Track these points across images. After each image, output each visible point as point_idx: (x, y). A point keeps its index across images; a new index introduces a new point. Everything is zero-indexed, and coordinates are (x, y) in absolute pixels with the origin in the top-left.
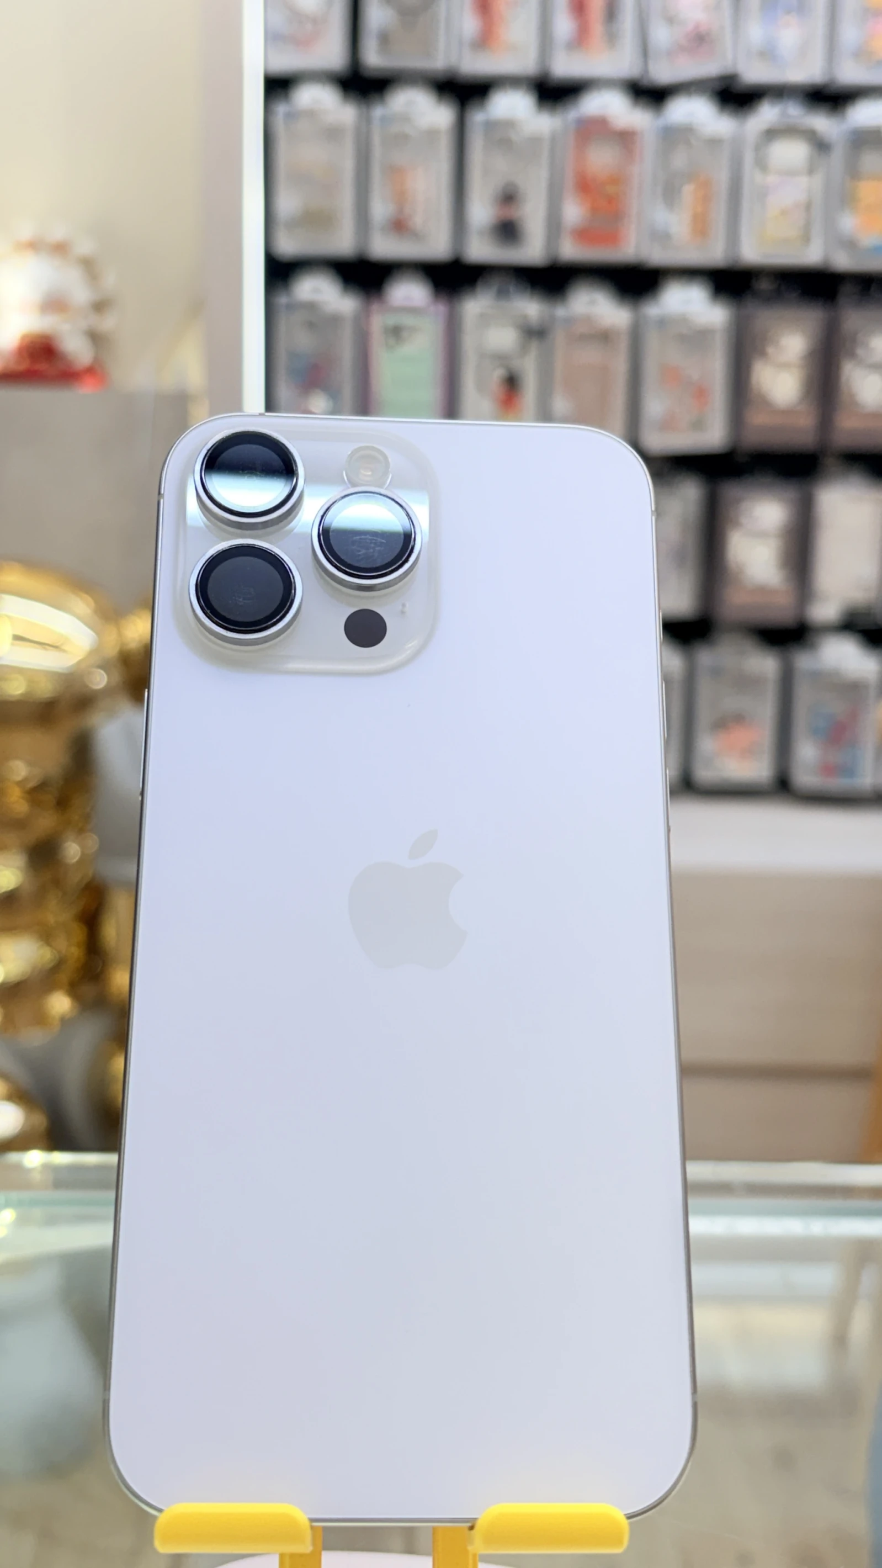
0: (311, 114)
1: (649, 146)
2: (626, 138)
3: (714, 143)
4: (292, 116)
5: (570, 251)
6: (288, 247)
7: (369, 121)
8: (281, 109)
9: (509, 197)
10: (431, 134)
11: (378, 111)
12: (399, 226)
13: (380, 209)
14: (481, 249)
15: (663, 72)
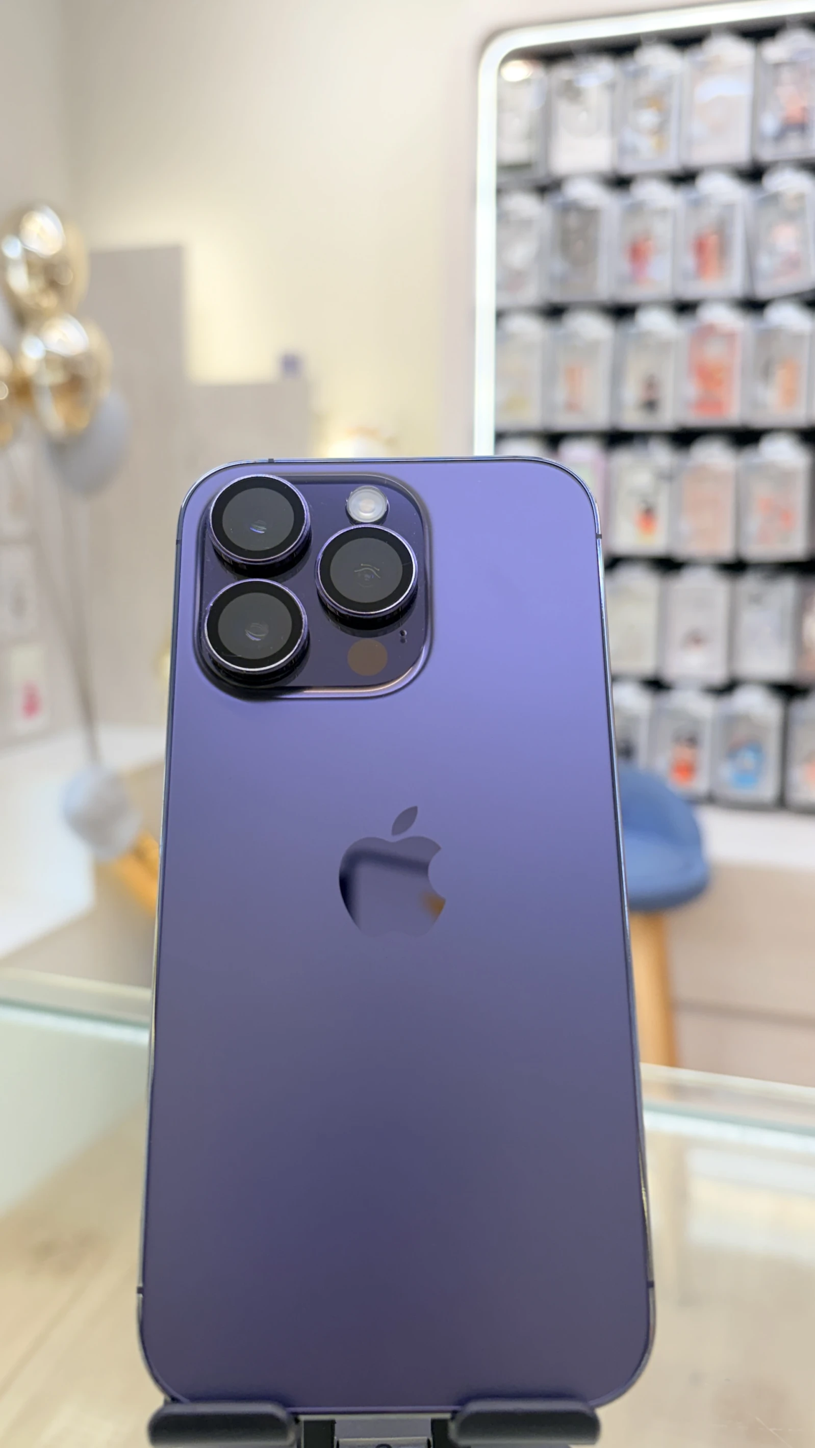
0: (516, 336)
2: (728, 338)
3: (798, 337)
4: (504, 338)
5: (693, 419)
6: (511, 423)
7: (553, 338)
8: (503, 331)
9: (651, 384)
10: (594, 344)
11: (560, 332)
12: (571, 406)
13: (560, 396)
14: (632, 420)
15: (765, 289)
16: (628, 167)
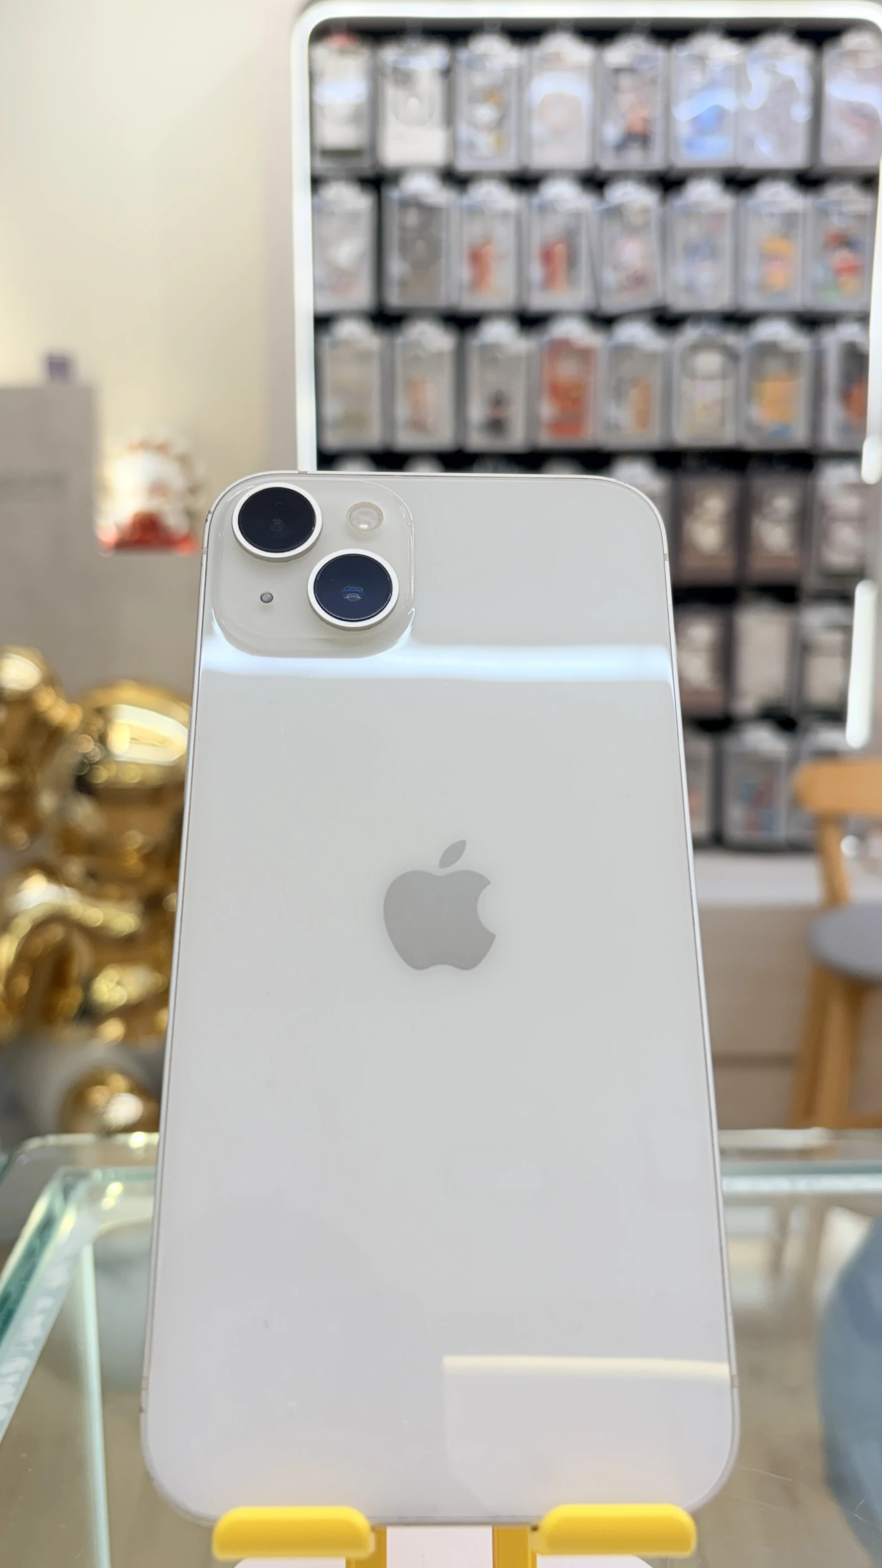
0: (347, 343)
1: (602, 361)
2: (585, 355)
3: (652, 357)
4: (336, 344)
5: (546, 440)
6: (334, 441)
7: (392, 347)
8: (326, 340)
9: (498, 401)
10: (439, 355)
11: (399, 340)
12: (417, 425)
13: (402, 411)
14: (477, 441)
15: (611, 305)
16: (464, 164)
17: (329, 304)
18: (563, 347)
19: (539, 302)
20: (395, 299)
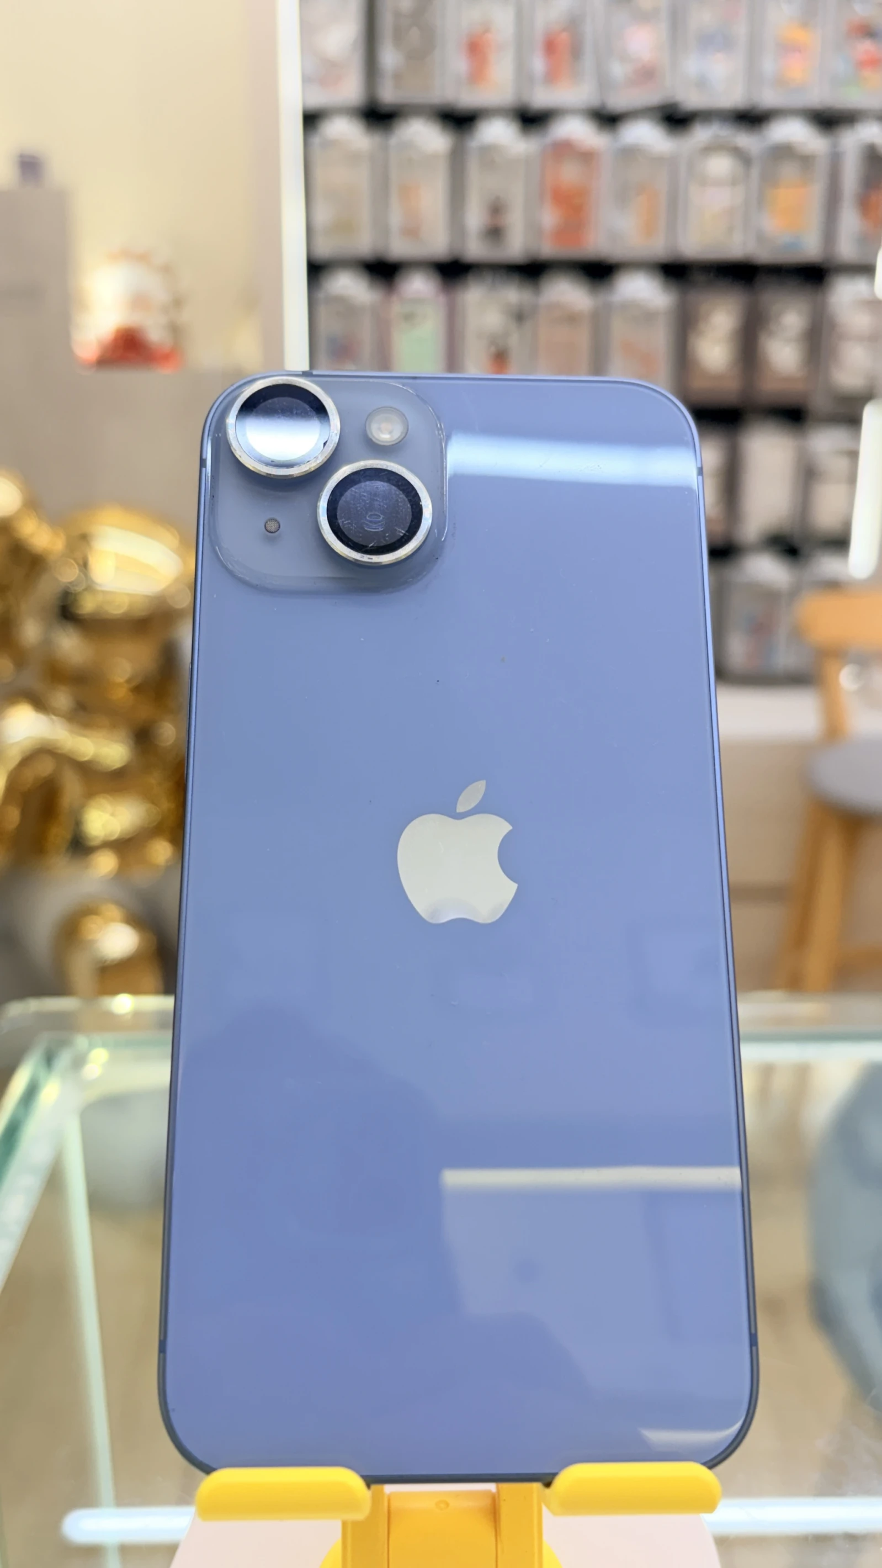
0: (336, 143)
1: (607, 165)
2: (587, 157)
3: (659, 160)
4: (325, 145)
5: (547, 249)
6: (324, 250)
7: (385, 148)
8: (316, 140)
9: (496, 209)
10: (434, 156)
11: (392, 140)
12: (412, 232)
13: (396, 219)
14: (475, 250)
15: (618, 102)
17: (318, 99)
18: (565, 149)
19: (541, 99)
20: (388, 95)
